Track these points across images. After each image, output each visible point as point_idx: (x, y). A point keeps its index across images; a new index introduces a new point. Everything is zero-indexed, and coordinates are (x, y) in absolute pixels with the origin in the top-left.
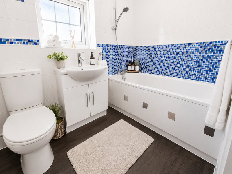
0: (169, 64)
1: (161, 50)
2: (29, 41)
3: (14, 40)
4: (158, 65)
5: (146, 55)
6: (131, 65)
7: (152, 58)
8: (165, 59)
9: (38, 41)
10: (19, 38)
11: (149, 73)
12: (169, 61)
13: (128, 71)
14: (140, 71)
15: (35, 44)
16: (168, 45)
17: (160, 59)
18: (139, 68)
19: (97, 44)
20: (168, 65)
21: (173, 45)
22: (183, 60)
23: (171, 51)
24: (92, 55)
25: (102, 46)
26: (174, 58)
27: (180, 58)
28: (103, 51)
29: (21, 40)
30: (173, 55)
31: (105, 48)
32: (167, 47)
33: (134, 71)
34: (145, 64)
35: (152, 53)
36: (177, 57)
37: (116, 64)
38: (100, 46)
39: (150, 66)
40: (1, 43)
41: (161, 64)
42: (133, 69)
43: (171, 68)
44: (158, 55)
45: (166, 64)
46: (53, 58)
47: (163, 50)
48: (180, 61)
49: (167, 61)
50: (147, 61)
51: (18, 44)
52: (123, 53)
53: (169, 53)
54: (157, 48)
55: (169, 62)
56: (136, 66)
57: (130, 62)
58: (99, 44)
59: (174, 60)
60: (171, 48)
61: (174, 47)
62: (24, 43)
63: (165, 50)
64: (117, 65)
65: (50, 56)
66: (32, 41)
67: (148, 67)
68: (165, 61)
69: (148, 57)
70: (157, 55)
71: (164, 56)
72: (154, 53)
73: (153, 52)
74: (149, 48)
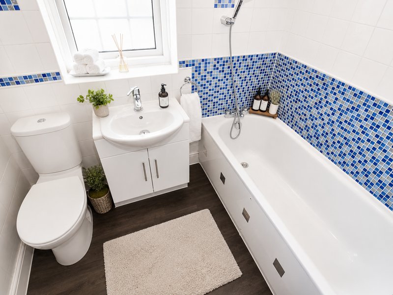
0: (345, 138)
1: (339, 96)
2: (44, 75)
3: (20, 77)
4: (320, 125)
5: (302, 88)
6: (262, 98)
7: (312, 102)
8: (341, 123)
9: (58, 74)
10: (27, 74)
11: (296, 131)
12: (349, 132)
13: (251, 110)
14: (278, 115)
15: (55, 79)
16: (361, 93)
17: (329, 115)
18: (279, 109)
19: (180, 62)
20: (342, 140)
21: (373, 98)
22: (385, 151)
23: (362, 111)
24: (163, 89)
25: (193, 65)
26: (363, 132)
27: (379, 142)
28: (193, 74)
29: (30, 77)
30: (364, 124)
31: (200, 67)
32: (355, 95)
33: (265, 113)
34: (292, 106)
35: (315, 91)
36: (372, 134)
37: (225, 96)
38: (187, 66)
39: (303, 117)
40: (3, 85)
41: (328, 129)
42: (264, 108)
43: (346, 149)
44: (327, 102)
45: (339, 134)
46: (87, 101)
47: (344, 99)
48: (374, 149)
49: (342, 128)
50: (299, 104)
51: (28, 82)
52: (246, 73)
53: (355, 114)
54: (332, 84)
55: (345, 134)
56: (271, 104)
57: (259, 93)
58: (184, 62)
59: (363, 137)
60: (365, 104)
61: (375, 105)
62: (37, 81)
63: (348, 100)
64: (227, 97)
65: (82, 97)
66: (49, 75)
67: (297, 117)
68: (338, 126)
69: (303, 96)
70: (324, 102)
71: (341, 114)
72: (320, 94)
73: (319, 89)
74: (314, 75)
